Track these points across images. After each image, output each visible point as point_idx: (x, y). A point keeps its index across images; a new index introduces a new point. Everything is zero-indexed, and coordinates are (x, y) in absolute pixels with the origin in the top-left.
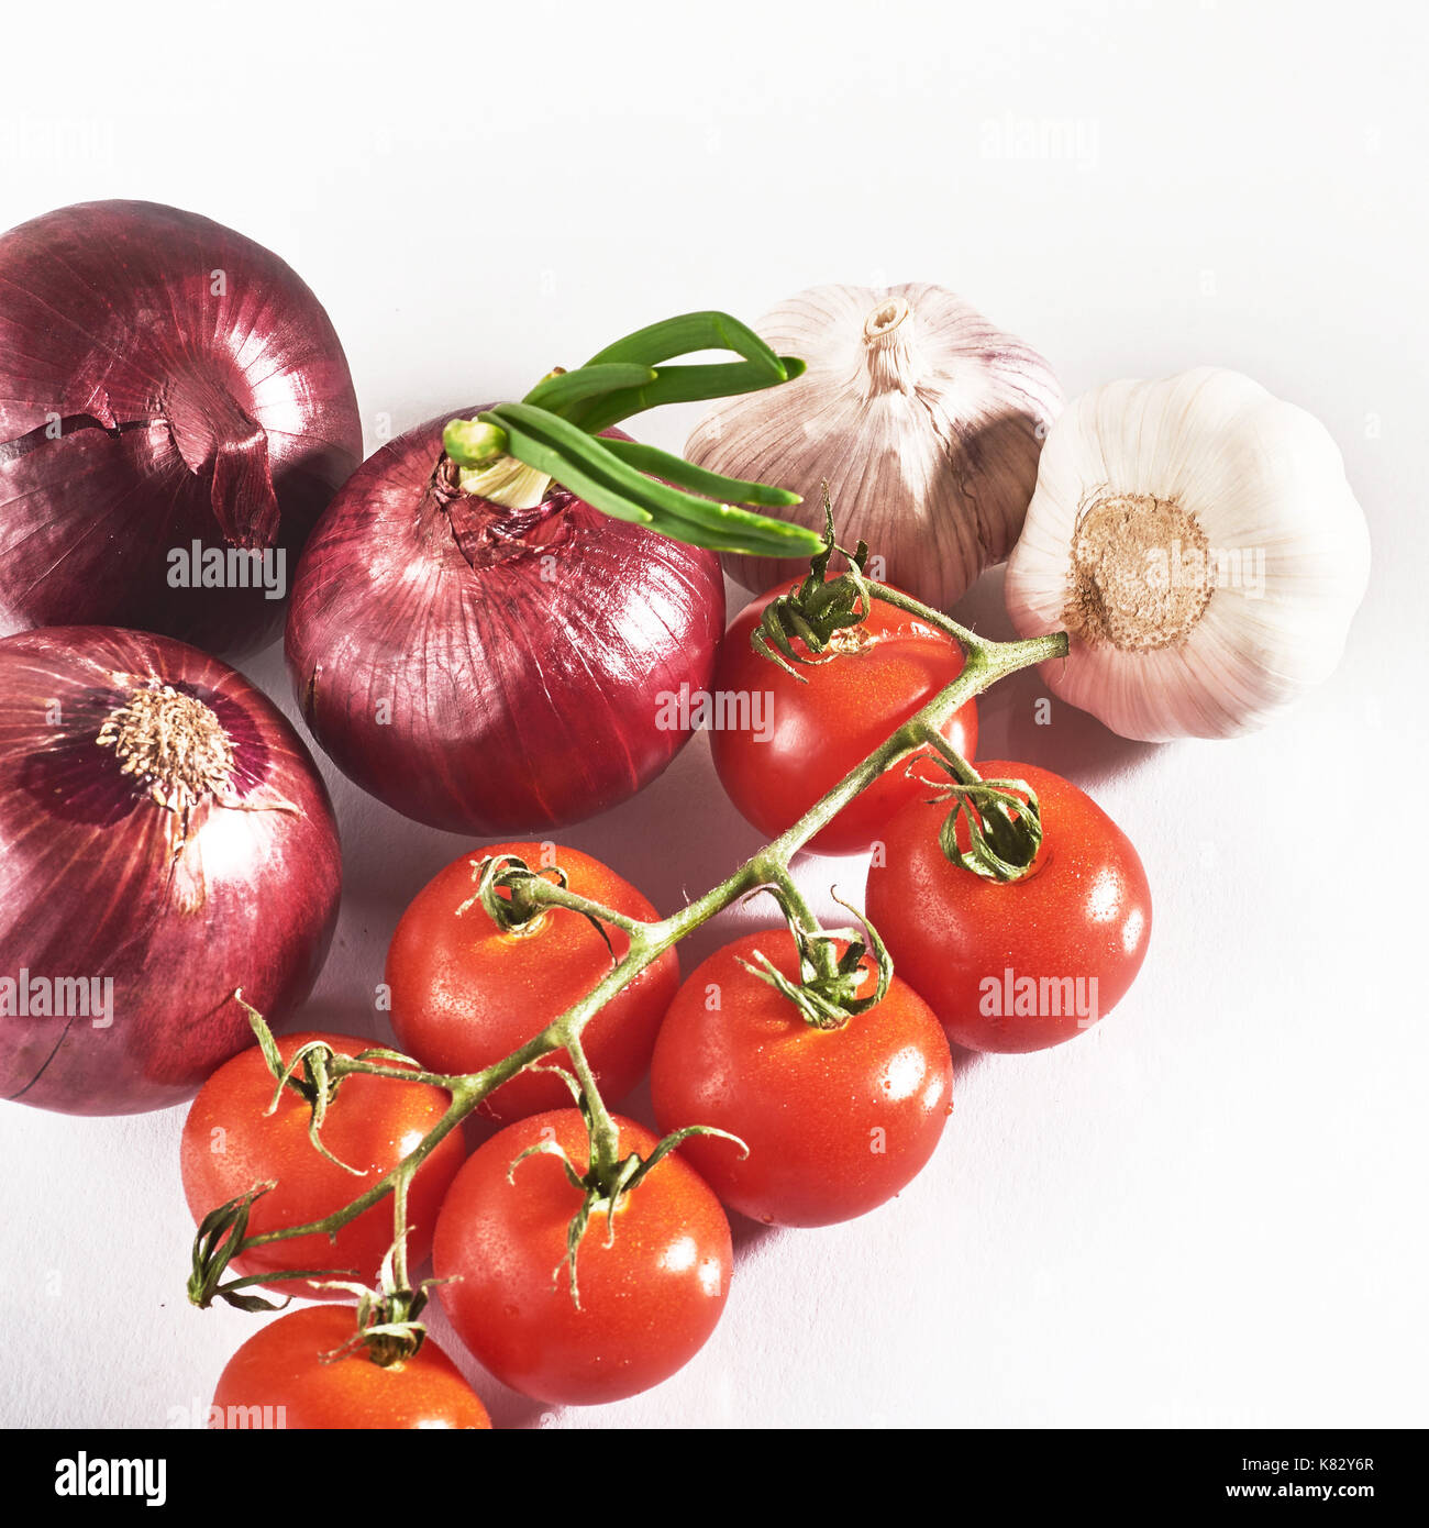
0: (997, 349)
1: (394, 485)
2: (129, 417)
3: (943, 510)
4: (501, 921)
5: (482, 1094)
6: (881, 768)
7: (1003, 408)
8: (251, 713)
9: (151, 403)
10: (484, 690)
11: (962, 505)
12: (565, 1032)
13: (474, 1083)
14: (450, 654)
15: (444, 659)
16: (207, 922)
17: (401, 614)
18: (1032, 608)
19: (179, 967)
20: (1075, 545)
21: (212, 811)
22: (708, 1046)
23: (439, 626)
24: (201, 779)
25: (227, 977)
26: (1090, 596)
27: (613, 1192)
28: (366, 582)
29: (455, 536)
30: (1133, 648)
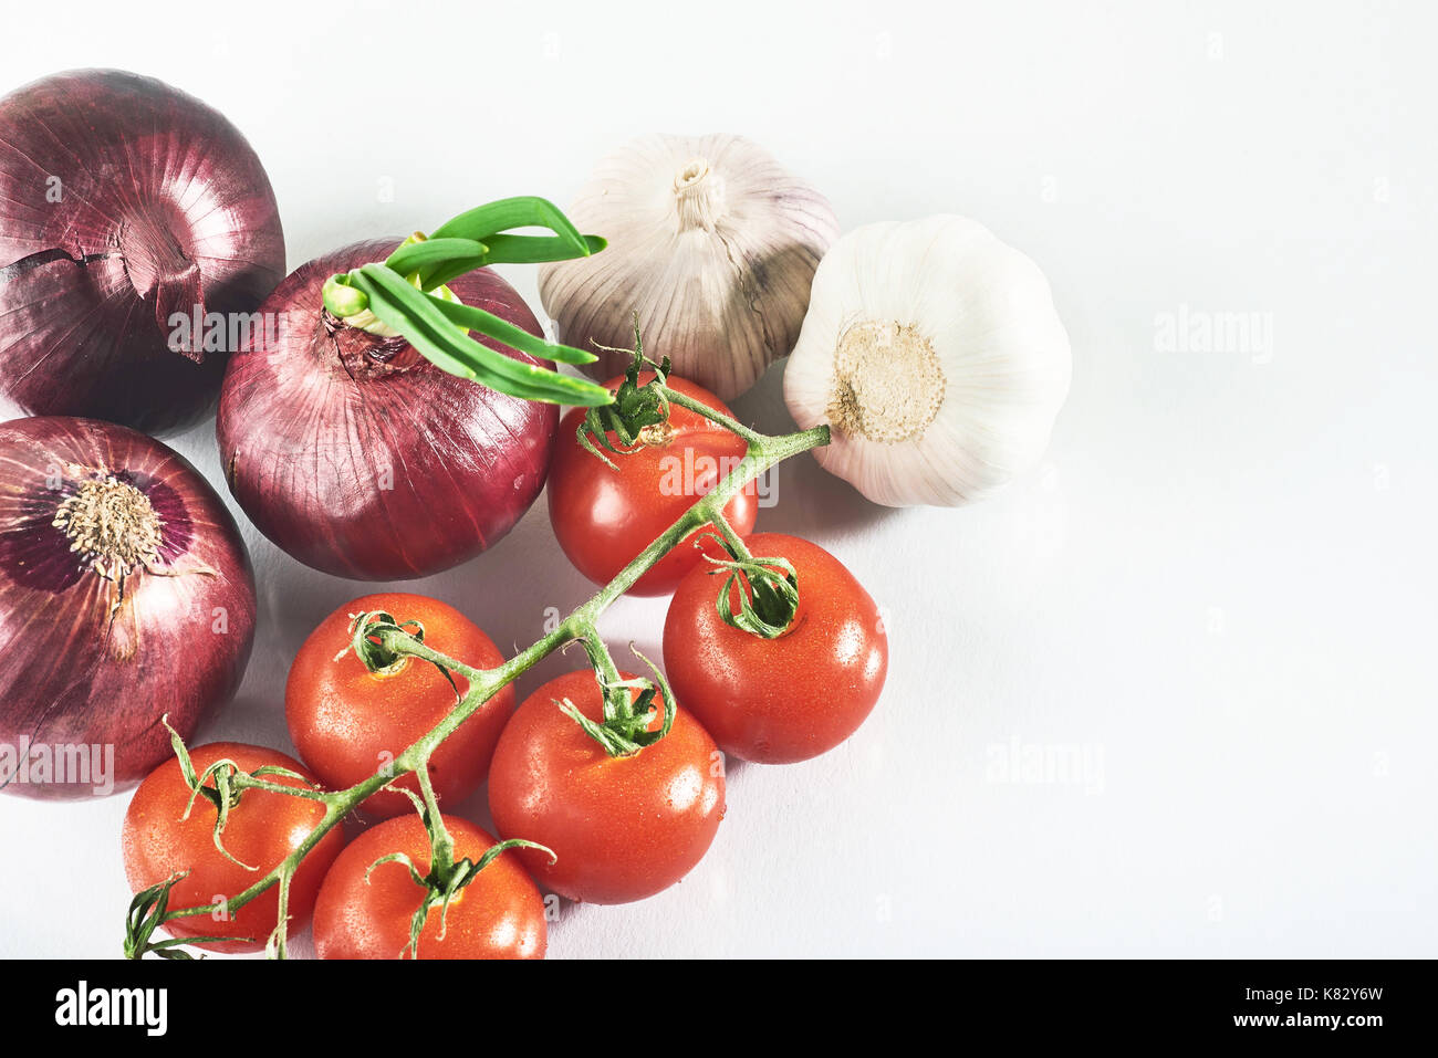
0: (782, 191)
1: (300, 306)
2: (93, 251)
3: (736, 323)
4: (370, 666)
5: (349, 808)
6: (675, 541)
7: (787, 241)
8: (180, 494)
9: (110, 239)
10: (362, 480)
11: (751, 318)
12: (416, 760)
13: (342, 799)
14: (335, 450)
15: (330, 454)
16: (139, 666)
17: (300, 414)
18: (804, 404)
19: (116, 701)
20: (837, 357)
21: (142, 579)
22: (529, 769)
23: (327, 426)
24: (134, 554)
25: (156, 705)
26: (849, 400)
27: (448, 890)
28: (274, 386)
29: (340, 356)
30: (881, 440)
